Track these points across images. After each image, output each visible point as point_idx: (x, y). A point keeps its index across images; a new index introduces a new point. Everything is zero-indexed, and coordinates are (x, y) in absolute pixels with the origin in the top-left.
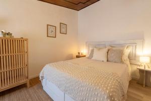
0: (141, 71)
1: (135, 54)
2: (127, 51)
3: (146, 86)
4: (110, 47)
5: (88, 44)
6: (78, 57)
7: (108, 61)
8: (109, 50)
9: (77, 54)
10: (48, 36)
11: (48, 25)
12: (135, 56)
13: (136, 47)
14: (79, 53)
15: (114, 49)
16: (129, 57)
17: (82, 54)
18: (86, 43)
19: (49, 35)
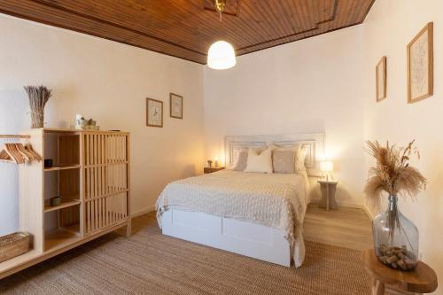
0: (323, 185)
1: (314, 158)
2: (302, 154)
3: (330, 209)
4: (274, 147)
5: (230, 142)
6: (207, 171)
7: (274, 172)
8: (272, 152)
9: (207, 166)
10: (148, 125)
11: (148, 99)
12: (315, 162)
13: (314, 146)
14: (210, 162)
15: (281, 150)
16: (305, 164)
17: (216, 163)
18: (225, 138)
19: (150, 123)
